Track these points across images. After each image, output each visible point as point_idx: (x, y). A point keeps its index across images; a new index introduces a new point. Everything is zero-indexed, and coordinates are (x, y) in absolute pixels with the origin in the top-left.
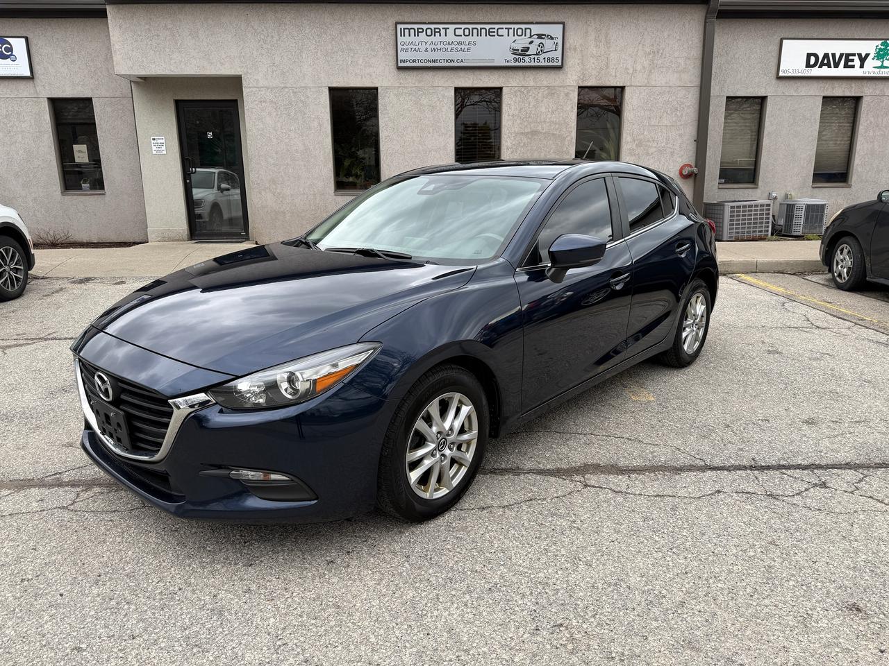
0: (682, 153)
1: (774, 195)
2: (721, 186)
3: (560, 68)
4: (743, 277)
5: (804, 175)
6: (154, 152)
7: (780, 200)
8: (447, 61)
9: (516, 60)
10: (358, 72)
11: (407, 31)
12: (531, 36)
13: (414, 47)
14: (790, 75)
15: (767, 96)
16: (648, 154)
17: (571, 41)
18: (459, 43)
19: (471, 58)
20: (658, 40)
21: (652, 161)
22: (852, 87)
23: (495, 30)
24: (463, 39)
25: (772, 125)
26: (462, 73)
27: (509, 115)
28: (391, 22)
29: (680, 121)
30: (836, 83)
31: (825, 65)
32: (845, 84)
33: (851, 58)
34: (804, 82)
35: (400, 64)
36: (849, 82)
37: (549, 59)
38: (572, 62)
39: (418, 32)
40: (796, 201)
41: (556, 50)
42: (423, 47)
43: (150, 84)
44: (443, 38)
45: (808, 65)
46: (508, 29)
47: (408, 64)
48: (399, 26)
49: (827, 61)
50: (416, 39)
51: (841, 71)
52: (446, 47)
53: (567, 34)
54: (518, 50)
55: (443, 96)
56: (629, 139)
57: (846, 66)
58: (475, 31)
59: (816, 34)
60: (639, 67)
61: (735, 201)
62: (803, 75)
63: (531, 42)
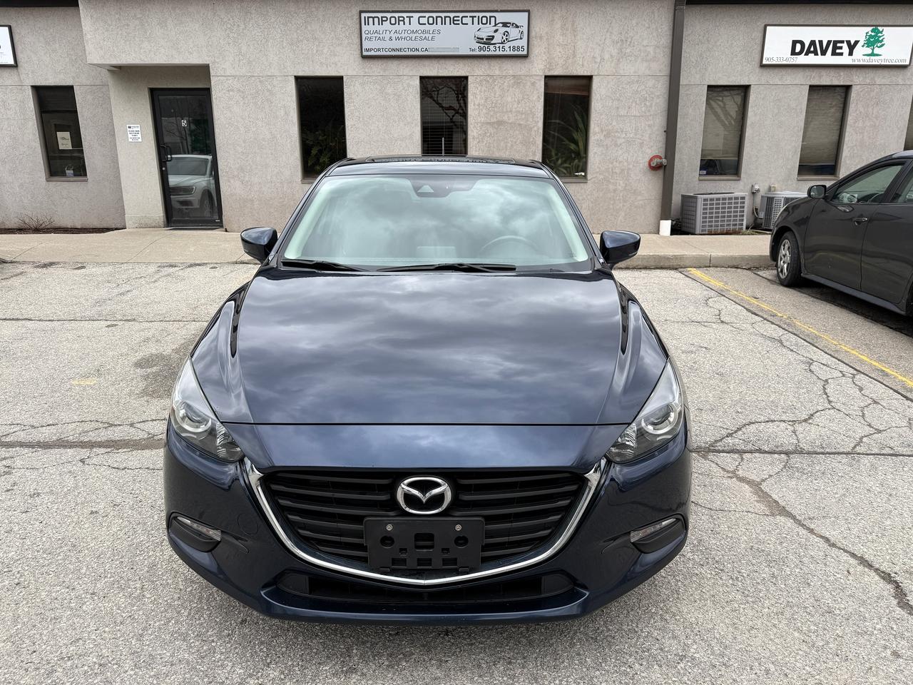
0: (652, 144)
1: (757, 187)
2: (702, 178)
3: (526, 57)
4: (694, 272)
5: (789, 167)
6: (130, 140)
7: (762, 193)
8: (411, 50)
9: (480, 49)
10: (323, 61)
11: (371, 20)
12: (496, 25)
13: (378, 35)
14: (774, 63)
15: (750, 85)
16: (616, 145)
17: (537, 29)
18: (423, 32)
19: (436, 47)
20: (626, 27)
21: (620, 152)
22: (840, 76)
23: (460, 19)
24: (427, 27)
25: (755, 115)
26: (427, 62)
27: (474, 105)
28: (355, 11)
29: (649, 111)
30: (824, 72)
31: (812, 52)
32: (832, 72)
33: (839, 45)
34: (789, 70)
35: (365, 53)
36: (838, 70)
37: (514, 47)
38: (538, 51)
39: (382, 21)
40: (775, 194)
41: (521, 39)
42: (387, 36)
43: (125, 74)
44: (407, 26)
45: (793, 53)
46: (473, 17)
47: (372, 53)
48: (363, 15)
49: (814, 48)
50: (380, 28)
51: (829, 59)
52: (410, 35)
53: (533, 22)
54: (483, 39)
55: (409, 85)
56: (597, 129)
57: (834, 53)
58: (439, 19)
59: (803, 20)
60: (607, 56)
61: (711, 194)
62: (788, 63)
63: (496, 31)
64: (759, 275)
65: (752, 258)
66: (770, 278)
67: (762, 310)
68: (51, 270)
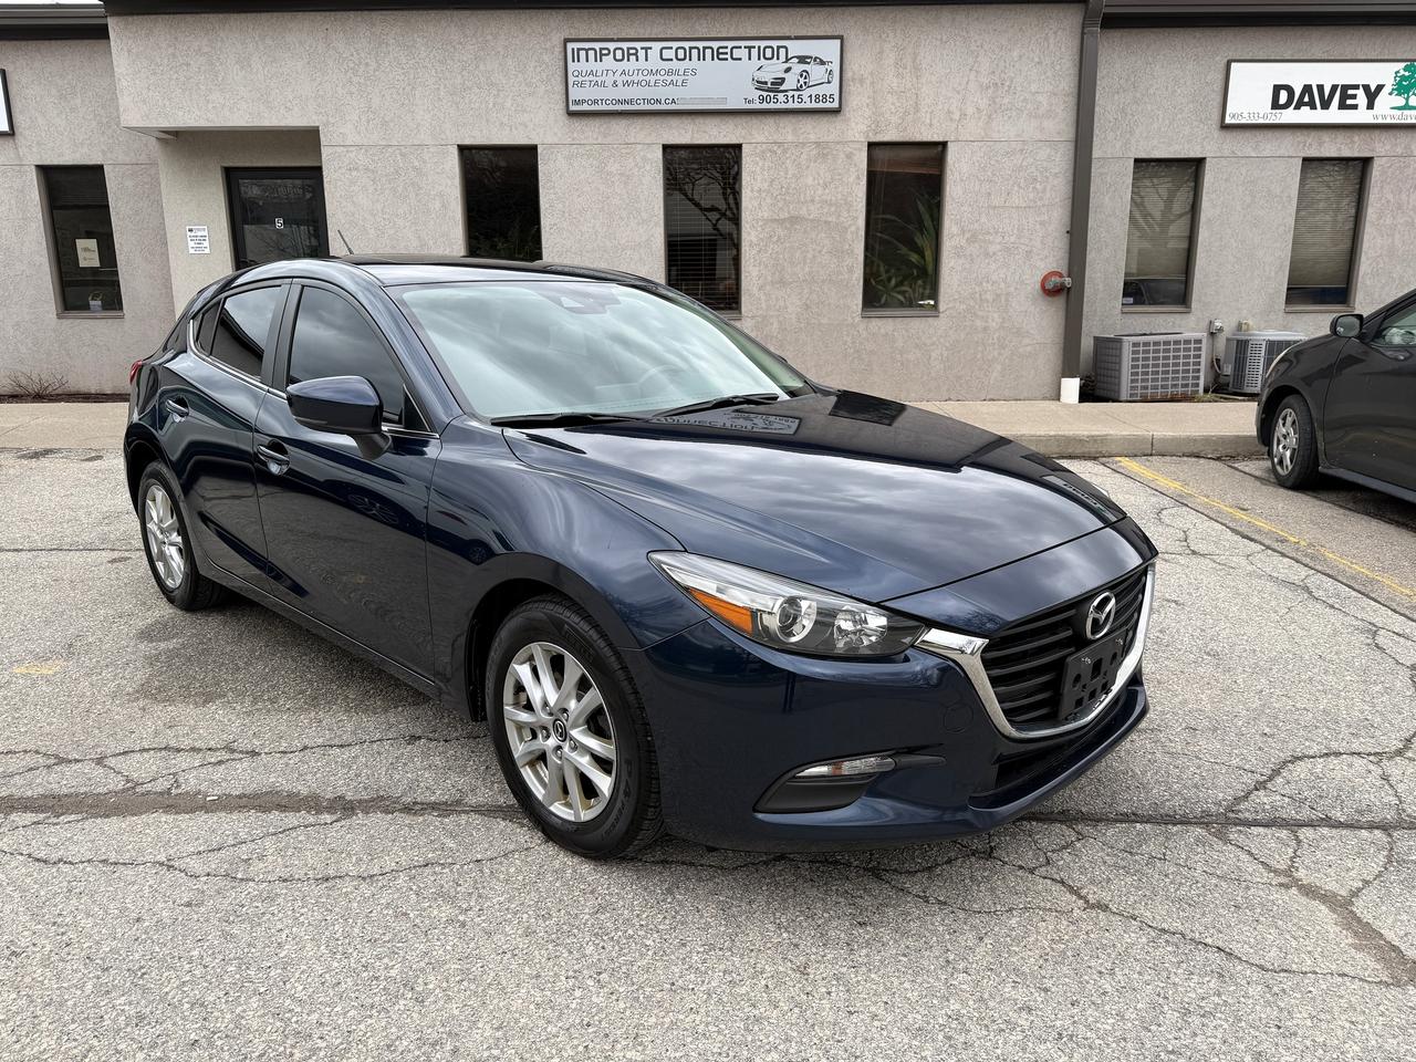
0: (1046, 252)
1: (1218, 324)
2: (1126, 309)
3: (836, 112)
4: (1125, 462)
5: (1271, 291)
6: (192, 251)
7: (1227, 333)
8: (649, 102)
9: (762, 100)
10: (505, 120)
11: (583, 53)
12: (787, 60)
13: (595, 79)
14: (1244, 121)
15: (1204, 159)
16: (987, 255)
17: (855, 68)
18: (668, 73)
19: (688, 97)
20: (1002, 63)
21: (993, 266)
22: (1354, 142)
23: (728, 50)
24: (675, 65)
25: (1214, 206)
26: (674, 122)
27: (752, 191)
28: (557, 39)
29: (1041, 199)
30: (1326, 136)
31: (1306, 104)
32: (1341, 136)
33: (1350, 92)
34: (1269, 134)
35: (573, 108)
36: (1348, 133)
37: (817, 97)
38: (857, 100)
39: (601, 55)
40: (1250, 335)
41: (829, 82)
42: (609, 80)
43: (184, 143)
44: (642, 63)
45: (1275, 105)
46: (750, 48)
47: (585, 107)
48: (570, 46)
49: (1309, 97)
50: (598, 66)
51: (1334, 115)
52: (647, 78)
53: (848, 56)
54: (766, 83)
55: (644, 159)
56: (955, 229)
57: (1342, 106)
58: (695, 52)
59: (1290, 52)
60: (970, 110)
61: (1145, 335)
62: (1267, 122)
63: (788, 70)
64: (1236, 469)
65: (1223, 440)
66: (1257, 473)
67: (1259, 531)
68: (44, 462)
